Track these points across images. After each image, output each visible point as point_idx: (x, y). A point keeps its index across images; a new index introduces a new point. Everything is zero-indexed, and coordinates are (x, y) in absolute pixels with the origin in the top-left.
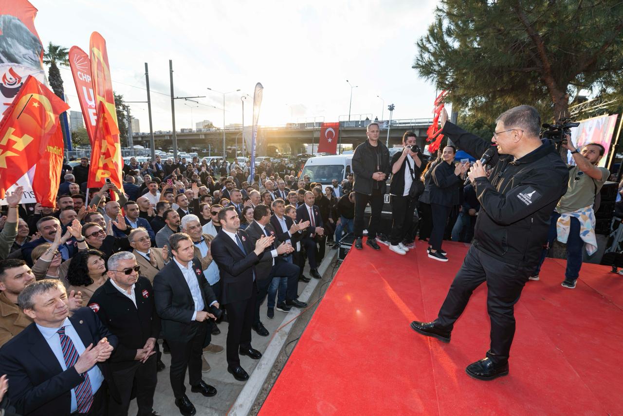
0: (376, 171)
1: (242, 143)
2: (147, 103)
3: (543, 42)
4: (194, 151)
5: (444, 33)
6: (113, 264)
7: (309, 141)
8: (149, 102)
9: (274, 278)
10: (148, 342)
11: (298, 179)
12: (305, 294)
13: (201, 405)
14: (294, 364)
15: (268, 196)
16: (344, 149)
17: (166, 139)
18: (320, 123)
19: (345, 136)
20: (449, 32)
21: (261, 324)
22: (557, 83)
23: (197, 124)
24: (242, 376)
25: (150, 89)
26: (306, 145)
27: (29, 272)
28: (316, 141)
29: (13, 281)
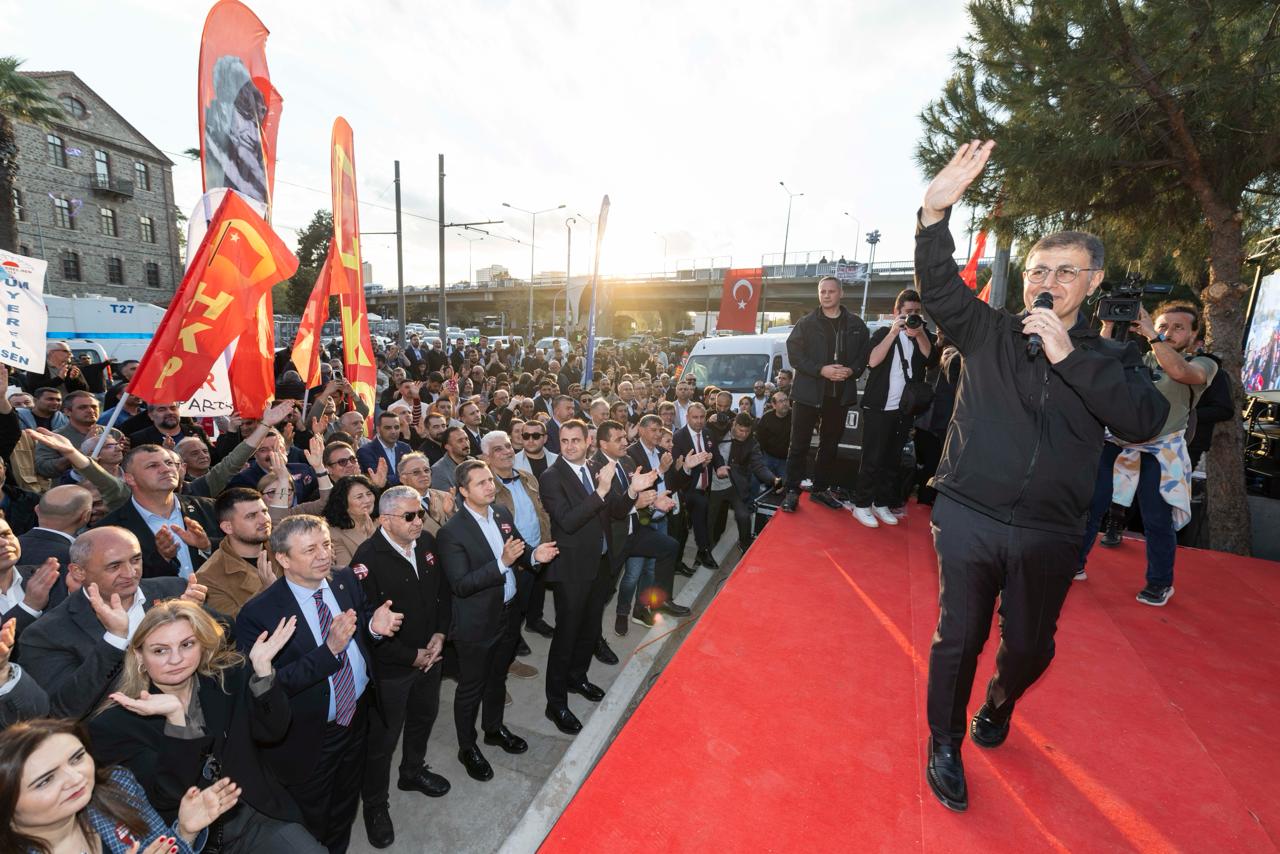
0: (831, 362)
1: (565, 309)
2: (396, 236)
3: (1182, 111)
4: (473, 324)
5: (977, 94)
6: (388, 503)
7: (700, 306)
8: (399, 233)
9: (631, 559)
10: (434, 639)
11: (676, 380)
12: (686, 594)
13: (502, 765)
14: (668, 685)
15: (621, 411)
16: (771, 322)
17: (421, 301)
18: (722, 270)
19: (772, 295)
20: (988, 92)
21: (604, 641)
22: (1216, 190)
23: (479, 272)
24: (571, 726)
25: (402, 209)
26: (692, 314)
27: (264, 511)
28: (714, 305)
29: (243, 521)
